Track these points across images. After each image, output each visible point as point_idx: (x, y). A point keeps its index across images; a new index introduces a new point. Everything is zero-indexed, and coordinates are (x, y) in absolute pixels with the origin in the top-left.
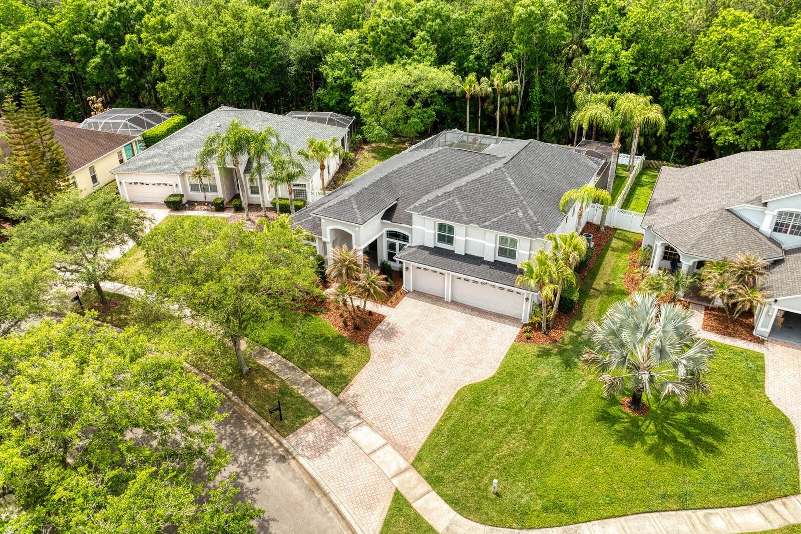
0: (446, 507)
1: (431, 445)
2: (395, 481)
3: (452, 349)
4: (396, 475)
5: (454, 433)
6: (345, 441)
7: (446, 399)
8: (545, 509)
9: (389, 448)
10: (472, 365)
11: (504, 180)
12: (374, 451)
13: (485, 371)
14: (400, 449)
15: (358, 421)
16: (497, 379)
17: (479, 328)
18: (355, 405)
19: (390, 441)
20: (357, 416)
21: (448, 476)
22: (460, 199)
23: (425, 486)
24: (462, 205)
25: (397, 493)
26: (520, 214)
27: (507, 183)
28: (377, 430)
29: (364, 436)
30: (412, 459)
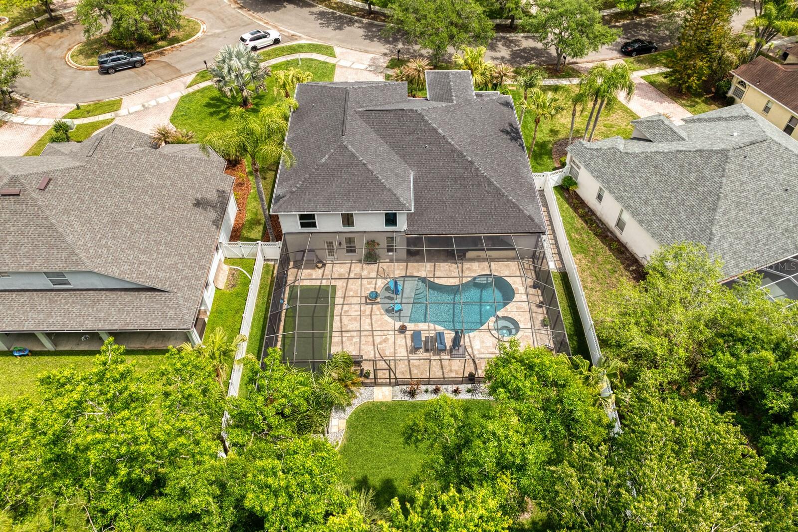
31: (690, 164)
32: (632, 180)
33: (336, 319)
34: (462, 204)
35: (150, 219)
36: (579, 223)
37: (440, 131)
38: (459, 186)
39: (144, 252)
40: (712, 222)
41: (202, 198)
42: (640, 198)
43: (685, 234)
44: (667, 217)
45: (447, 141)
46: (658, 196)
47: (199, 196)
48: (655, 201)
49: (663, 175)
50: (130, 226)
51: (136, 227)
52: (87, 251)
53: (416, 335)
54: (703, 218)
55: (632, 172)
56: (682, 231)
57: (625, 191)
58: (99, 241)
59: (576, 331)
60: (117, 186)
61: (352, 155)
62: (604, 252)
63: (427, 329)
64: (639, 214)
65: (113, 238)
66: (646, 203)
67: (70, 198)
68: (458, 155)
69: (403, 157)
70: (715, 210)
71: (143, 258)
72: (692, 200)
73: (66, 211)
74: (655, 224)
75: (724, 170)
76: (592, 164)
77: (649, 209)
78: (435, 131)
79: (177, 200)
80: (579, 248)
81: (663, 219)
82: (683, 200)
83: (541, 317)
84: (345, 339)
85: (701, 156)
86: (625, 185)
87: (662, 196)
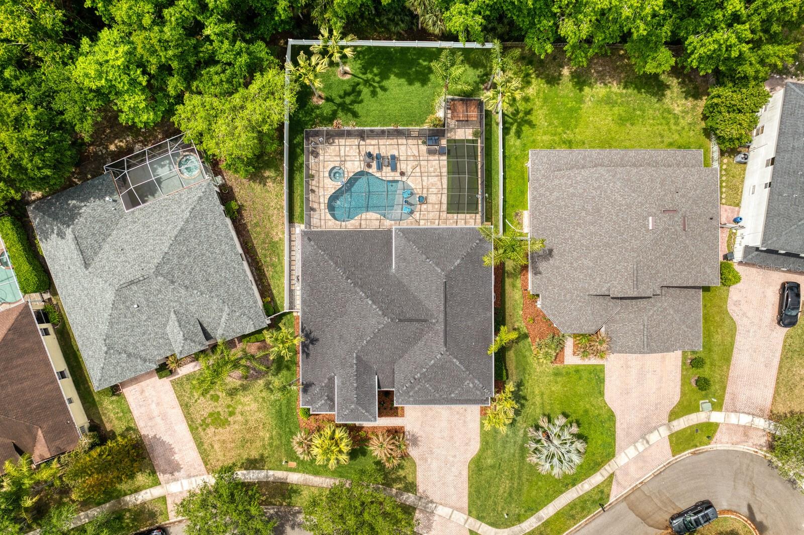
0: (490, 528)
1: (472, 503)
2: (466, 526)
3: (452, 437)
4: (465, 523)
5: (478, 491)
6: (436, 518)
7: (465, 473)
8: (525, 512)
9: (455, 512)
10: (467, 444)
11: (451, 362)
12: (450, 516)
13: (475, 447)
14: (460, 510)
15: (434, 505)
16: (483, 450)
17: (458, 413)
18: (427, 497)
19: (454, 508)
20: (432, 502)
21: (485, 515)
22: (428, 381)
23: (479, 522)
24: (431, 386)
25: (470, 530)
26: (471, 385)
27: (454, 364)
28: (445, 505)
29: (442, 511)
30: (467, 513)
31: (183, 273)
32: (227, 276)
33: (445, 186)
34: (358, 249)
35: (578, 225)
36: (269, 272)
37: (370, 302)
38: (359, 261)
39: (573, 195)
40: (187, 221)
41: (549, 260)
42: (226, 258)
43: (207, 219)
44: (214, 236)
45: (365, 293)
46: (214, 255)
47: (551, 261)
48: (217, 251)
49: (205, 271)
50: (587, 213)
51: (583, 214)
52: (605, 180)
53: (394, 169)
54: (192, 226)
55: (225, 283)
56: (208, 222)
57: (234, 268)
58: (601, 192)
59: (294, 173)
60: (607, 245)
61: (437, 264)
62: (257, 242)
63: (387, 174)
64: (232, 245)
65: (594, 198)
66: (224, 252)
67: (631, 219)
68: (358, 283)
69: (400, 282)
70: (182, 229)
71: (571, 190)
72: (194, 242)
73: (629, 206)
74: (223, 233)
75: (163, 258)
76: (251, 302)
77: (223, 247)
78: (374, 302)
79: (564, 250)
80: (274, 247)
81: (217, 235)
82: (199, 245)
83: (314, 183)
84: (438, 170)
85: (173, 276)
86: (233, 273)
87: (212, 254)
